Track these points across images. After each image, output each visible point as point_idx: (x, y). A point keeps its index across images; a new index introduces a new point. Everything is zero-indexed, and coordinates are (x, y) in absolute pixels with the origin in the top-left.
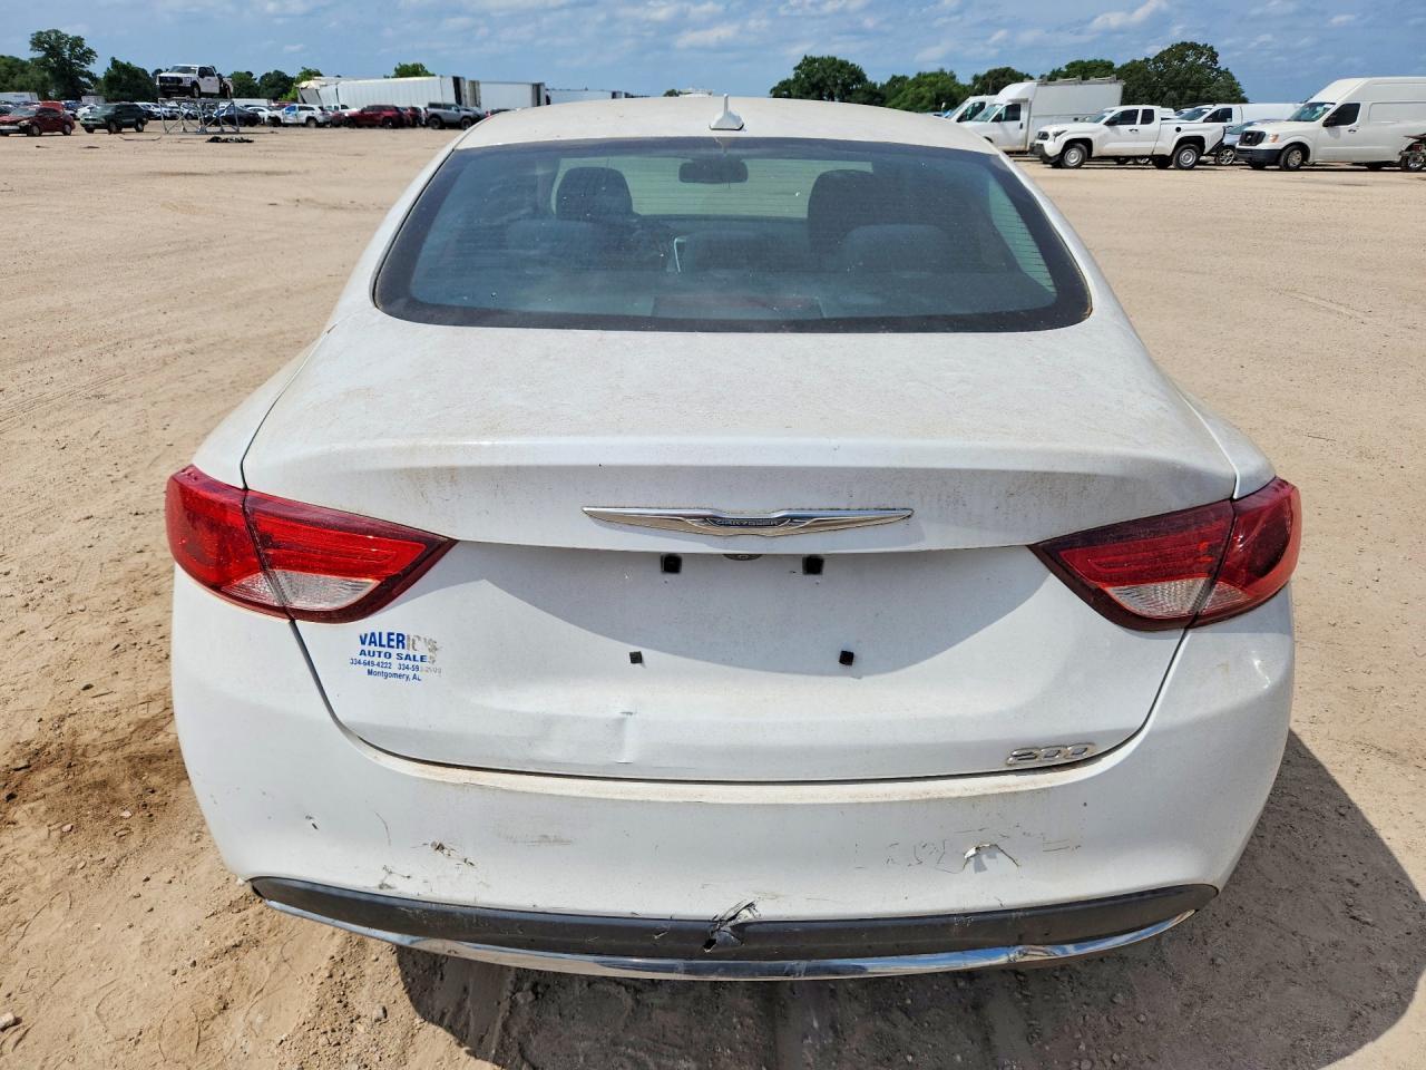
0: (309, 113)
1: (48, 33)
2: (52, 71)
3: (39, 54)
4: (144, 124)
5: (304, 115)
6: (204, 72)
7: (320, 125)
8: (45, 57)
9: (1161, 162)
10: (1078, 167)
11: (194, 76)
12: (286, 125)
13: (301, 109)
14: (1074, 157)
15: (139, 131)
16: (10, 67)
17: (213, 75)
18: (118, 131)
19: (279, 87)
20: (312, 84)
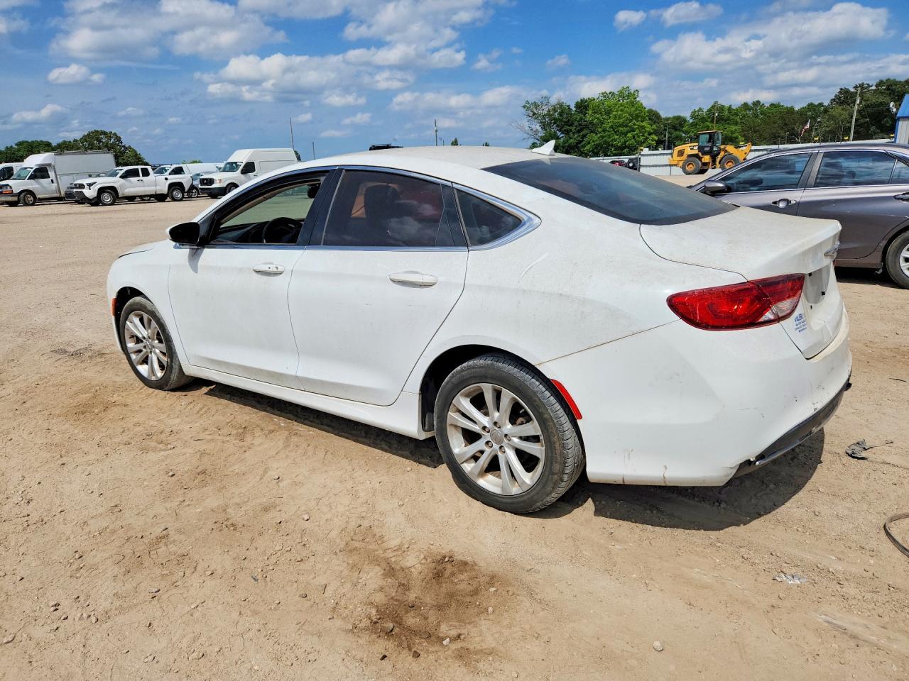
9: (160, 198)
10: (112, 204)
14: (107, 198)
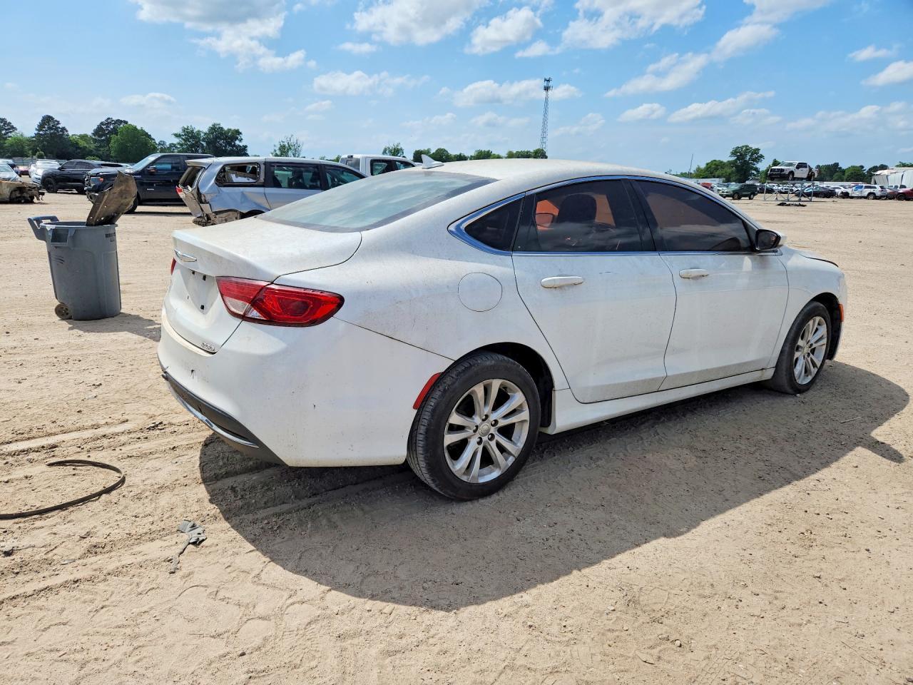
0: (872, 190)
1: (742, 148)
2: (737, 167)
3: (733, 158)
4: (754, 195)
5: (866, 192)
6: (801, 166)
7: (876, 198)
8: (736, 161)
11: (792, 168)
12: (852, 197)
13: (866, 187)
15: (750, 199)
16: (717, 166)
17: (806, 167)
18: (739, 198)
19: (858, 175)
20: (885, 172)
